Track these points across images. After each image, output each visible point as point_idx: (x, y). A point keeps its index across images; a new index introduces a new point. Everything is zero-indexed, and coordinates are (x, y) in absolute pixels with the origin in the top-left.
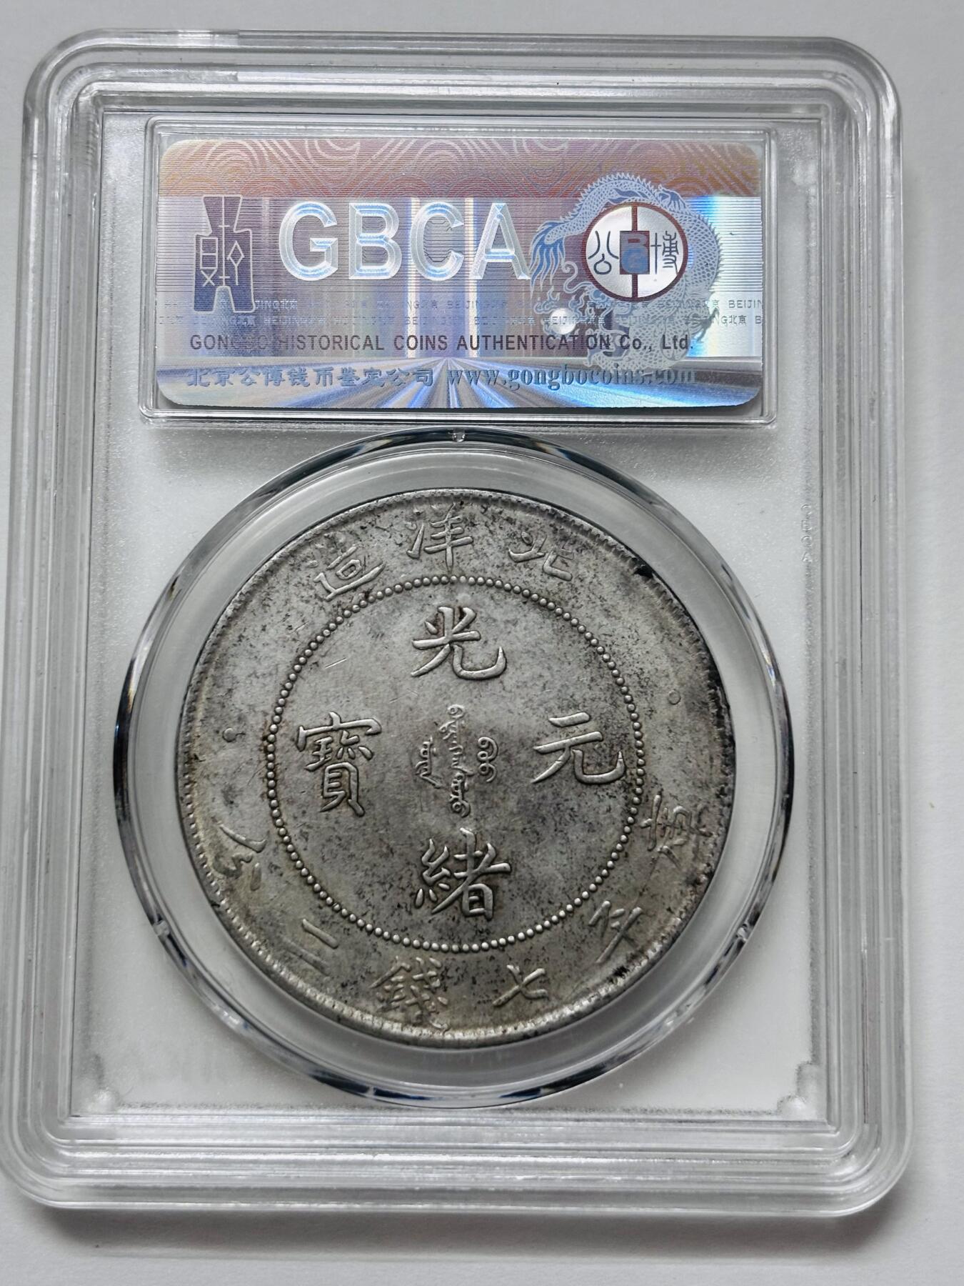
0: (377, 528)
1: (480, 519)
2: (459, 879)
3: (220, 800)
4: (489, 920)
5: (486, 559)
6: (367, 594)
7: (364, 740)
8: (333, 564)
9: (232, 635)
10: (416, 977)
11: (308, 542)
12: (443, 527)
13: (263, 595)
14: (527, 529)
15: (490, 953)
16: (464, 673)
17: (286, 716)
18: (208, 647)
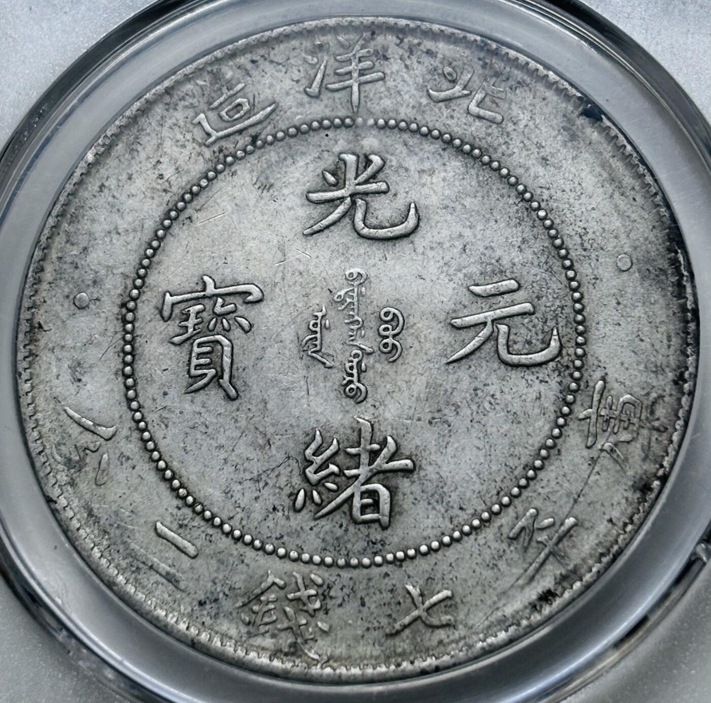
0: (272, 62)
1: (394, 51)
2: (349, 478)
3: (66, 376)
4: (384, 528)
5: (399, 99)
6: (254, 139)
7: (242, 308)
8: (216, 104)
9: (93, 185)
10: (291, 596)
11: (187, 78)
12: (349, 61)
13: (132, 139)
14: (450, 64)
15: (384, 569)
16: (366, 231)
17: (150, 280)
18: (62, 199)
